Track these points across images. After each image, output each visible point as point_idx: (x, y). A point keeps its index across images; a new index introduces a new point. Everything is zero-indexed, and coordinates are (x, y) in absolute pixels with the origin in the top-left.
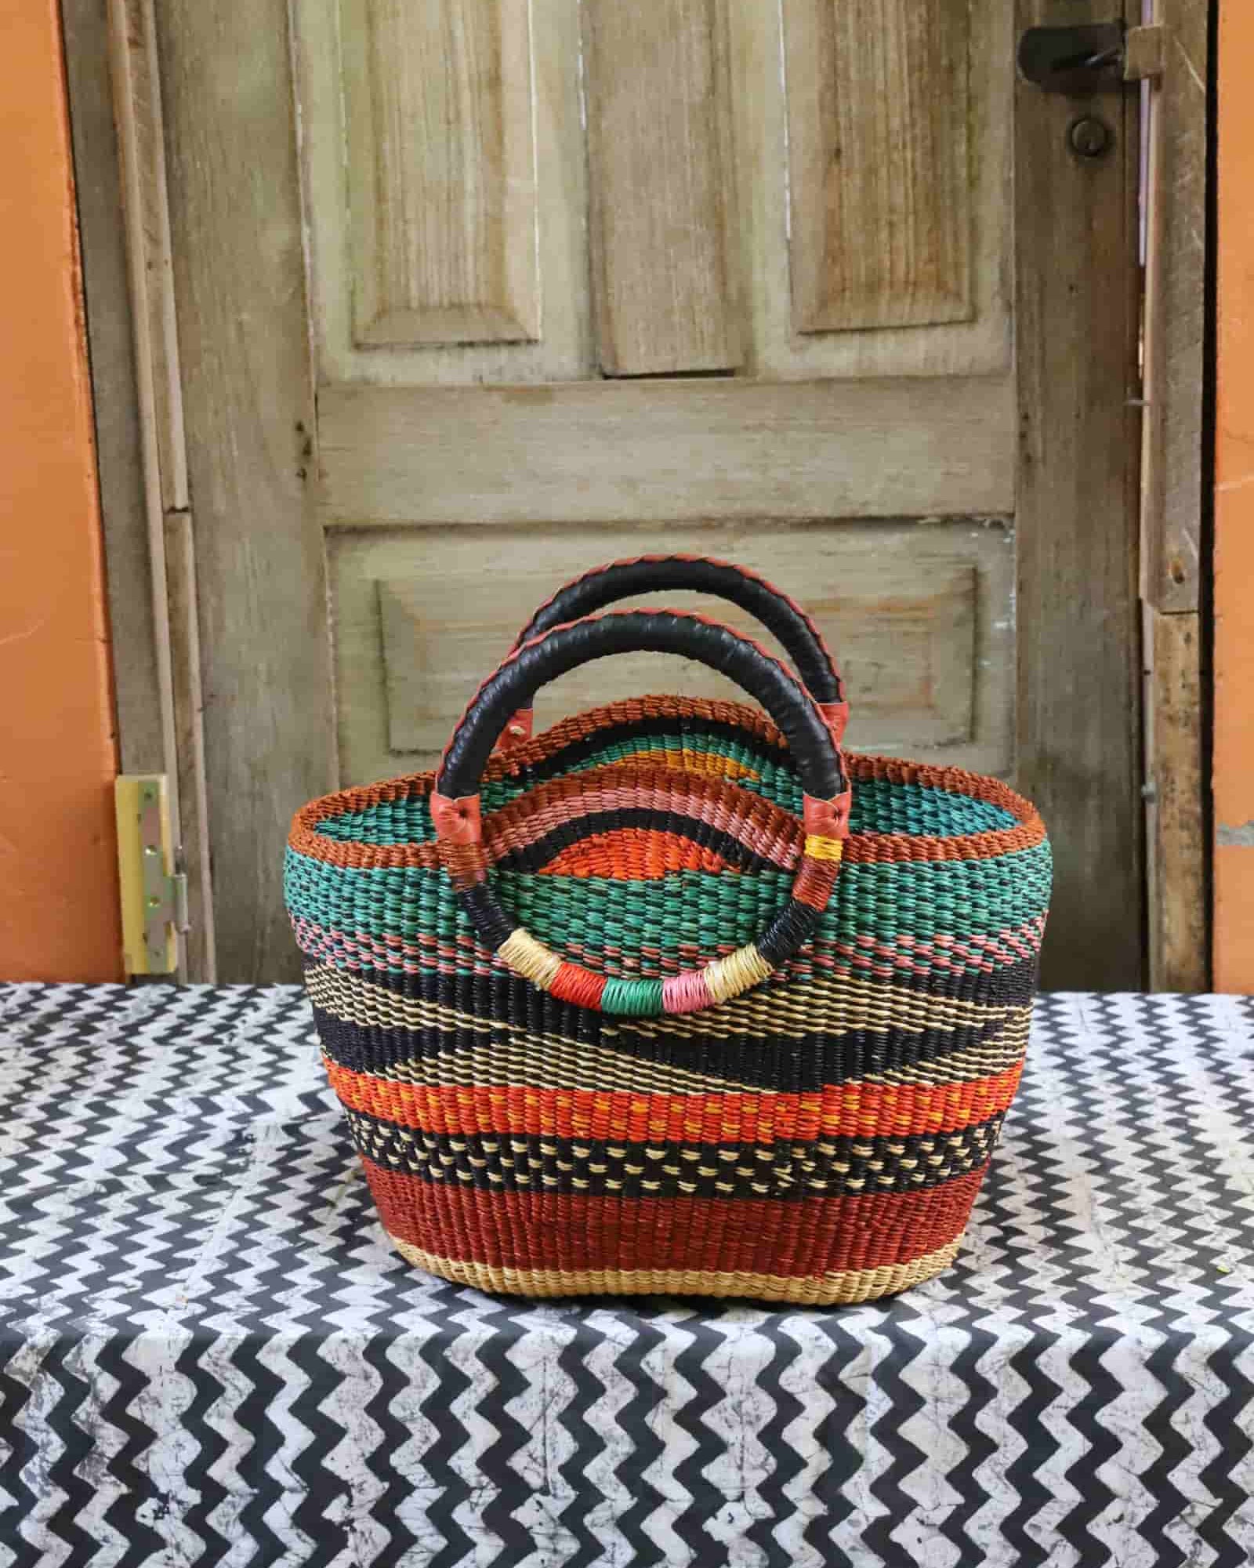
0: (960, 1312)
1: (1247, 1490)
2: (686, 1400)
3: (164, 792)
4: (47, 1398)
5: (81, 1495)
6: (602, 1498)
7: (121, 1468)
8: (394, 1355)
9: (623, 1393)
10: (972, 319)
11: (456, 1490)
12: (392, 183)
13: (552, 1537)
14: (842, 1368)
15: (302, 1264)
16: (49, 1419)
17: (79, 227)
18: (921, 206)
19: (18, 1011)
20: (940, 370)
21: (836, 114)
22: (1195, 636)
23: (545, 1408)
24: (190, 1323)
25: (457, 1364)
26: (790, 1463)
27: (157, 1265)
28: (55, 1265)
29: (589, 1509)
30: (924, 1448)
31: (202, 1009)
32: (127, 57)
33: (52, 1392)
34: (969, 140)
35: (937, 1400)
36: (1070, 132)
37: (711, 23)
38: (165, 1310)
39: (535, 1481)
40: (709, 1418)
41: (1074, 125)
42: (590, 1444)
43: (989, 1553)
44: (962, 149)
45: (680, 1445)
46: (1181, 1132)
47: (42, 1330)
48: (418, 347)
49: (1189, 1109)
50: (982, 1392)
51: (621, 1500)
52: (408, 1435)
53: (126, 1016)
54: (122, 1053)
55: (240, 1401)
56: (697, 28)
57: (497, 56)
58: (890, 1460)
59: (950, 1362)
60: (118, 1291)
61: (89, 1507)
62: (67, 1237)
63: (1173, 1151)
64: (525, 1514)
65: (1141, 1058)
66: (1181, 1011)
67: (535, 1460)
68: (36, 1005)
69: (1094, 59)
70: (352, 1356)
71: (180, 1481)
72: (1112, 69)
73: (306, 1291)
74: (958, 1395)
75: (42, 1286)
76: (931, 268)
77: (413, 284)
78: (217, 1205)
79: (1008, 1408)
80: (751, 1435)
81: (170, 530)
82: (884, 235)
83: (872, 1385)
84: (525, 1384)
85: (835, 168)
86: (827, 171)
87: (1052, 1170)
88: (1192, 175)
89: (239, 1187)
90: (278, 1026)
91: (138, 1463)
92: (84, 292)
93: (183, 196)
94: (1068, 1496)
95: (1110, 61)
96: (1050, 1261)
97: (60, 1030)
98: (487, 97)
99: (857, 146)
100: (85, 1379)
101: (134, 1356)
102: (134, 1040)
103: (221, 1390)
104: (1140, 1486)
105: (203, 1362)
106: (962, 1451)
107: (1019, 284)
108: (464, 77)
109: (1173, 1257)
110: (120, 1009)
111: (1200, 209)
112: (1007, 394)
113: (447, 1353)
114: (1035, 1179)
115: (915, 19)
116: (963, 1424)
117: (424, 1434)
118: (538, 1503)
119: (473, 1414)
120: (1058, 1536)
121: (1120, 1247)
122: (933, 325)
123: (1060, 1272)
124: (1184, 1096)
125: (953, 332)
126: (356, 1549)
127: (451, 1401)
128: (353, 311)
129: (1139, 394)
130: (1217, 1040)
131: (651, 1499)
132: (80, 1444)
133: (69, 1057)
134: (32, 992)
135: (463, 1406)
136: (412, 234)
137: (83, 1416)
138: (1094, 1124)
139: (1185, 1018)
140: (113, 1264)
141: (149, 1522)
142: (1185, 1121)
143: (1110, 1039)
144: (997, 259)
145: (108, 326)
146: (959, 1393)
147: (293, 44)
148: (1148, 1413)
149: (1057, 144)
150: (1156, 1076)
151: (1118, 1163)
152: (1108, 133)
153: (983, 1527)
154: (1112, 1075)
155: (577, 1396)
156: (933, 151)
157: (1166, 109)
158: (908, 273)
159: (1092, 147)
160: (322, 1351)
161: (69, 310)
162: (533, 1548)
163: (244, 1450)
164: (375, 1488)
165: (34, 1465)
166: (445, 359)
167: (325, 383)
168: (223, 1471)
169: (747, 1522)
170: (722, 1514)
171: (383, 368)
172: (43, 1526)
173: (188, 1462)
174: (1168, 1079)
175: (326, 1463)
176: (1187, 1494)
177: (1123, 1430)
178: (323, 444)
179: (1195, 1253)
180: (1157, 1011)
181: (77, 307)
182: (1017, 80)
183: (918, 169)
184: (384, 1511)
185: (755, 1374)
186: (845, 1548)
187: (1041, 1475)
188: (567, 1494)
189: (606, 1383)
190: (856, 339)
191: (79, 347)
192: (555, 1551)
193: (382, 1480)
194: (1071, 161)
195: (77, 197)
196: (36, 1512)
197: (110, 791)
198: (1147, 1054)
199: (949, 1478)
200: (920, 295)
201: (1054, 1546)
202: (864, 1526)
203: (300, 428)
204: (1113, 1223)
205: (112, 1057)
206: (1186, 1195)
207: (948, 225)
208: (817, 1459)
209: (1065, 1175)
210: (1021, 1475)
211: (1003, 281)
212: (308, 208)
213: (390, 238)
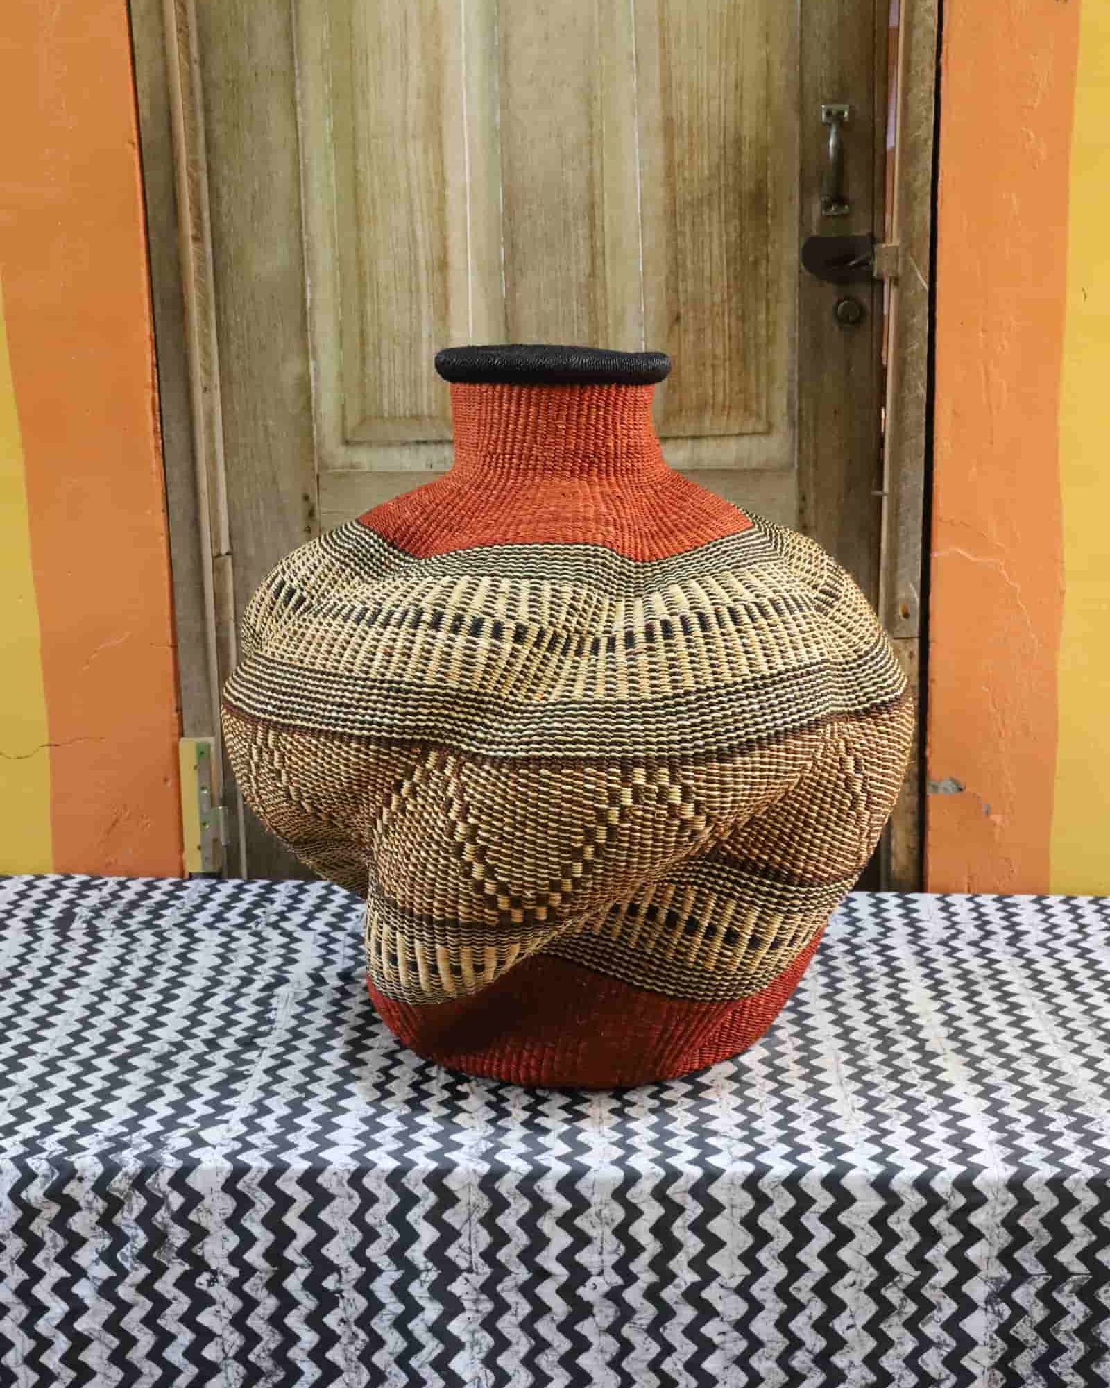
0: (749, 1149)
1: (938, 1266)
2: (564, 1210)
3: (213, 749)
4: (135, 1207)
5: (158, 1270)
6: (510, 1273)
7: (185, 1253)
8: (368, 1182)
9: (521, 1206)
10: (768, 432)
11: (411, 1272)
12: (372, 331)
13: (476, 1301)
14: (668, 1187)
15: (307, 1111)
16: (137, 1220)
17: (157, 366)
18: (734, 355)
19: (109, 898)
20: (745, 466)
21: (676, 290)
22: (916, 653)
23: (470, 1215)
24: (230, 1157)
25: (411, 1188)
26: (634, 1248)
27: (210, 1111)
28: (141, 1108)
29: (500, 1281)
30: (724, 1239)
31: (234, 898)
32: (191, 248)
33: (139, 1203)
34: (768, 308)
35: (732, 1206)
36: (836, 309)
37: (592, 226)
38: (214, 1147)
39: (463, 1264)
40: (580, 1222)
41: (839, 303)
42: (501, 1238)
43: (768, 1305)
44: (762, 317)
45: (560, 1240)
46: (896, 1004)
47: (132, 1161)
48: (389, 444)
49: (902, 986)
50: (763, 1202)
51: (522, 1274)
52: (378, 1236)
53: (183, 903)
54: (184, 935)
55: (265, 1212)
56: (583, 232)
57: (445, 248)
58: (701, 1245)
59: (741, 1182)
60: (183, 1131)
61: (164, 1278)
62: (150, 1086)
63: (892, 1021)
64: (457, 1287)
65: (871, 945)
66: (899, 906)
67: (463, 1250)
68: (122, 894)
69: (853, 263)
70: (340, 1183)
71: (226, 1261)
72: (864, 268)
73: (310, 1132)
74: (745, 1204)
75: (133, 1125)
76: (742, 396)
77: (386, 402)
78: (252, 1062)
79: (780, 1213)
80: (608, 1231)
81: (218, 569)
82: (709, 374)
83: (689, 1198)
84: (457, 1200)
85: (676, 328)
86: (671, 330)
87: (811, 1035)
88: (918, 345)
89: (264, 1048)
90: (288, 915)
91: (197, 1250)
92: (160, 410)
93: (228, 340)
94: (819, 1269)
95: (865, 263)
96: (809, 1108)
97: (140, 915)
98: (437, 275)
99: (691, 314)
100: (160, 1195)
101: (194, 1181)
102: (192, 925)
103: (253, 1204)
104: (866, 1263)
105: (240, 1186)
106: (749, 1240)
107: (800, 411)
108: (422, 263)
109: (890, 1105)
110: (179, 898)
111: (923, 367)
112: (791, 483)
113: (404, 1180)
114: (799, 1042)
115: (731, 229)
116: (749, 1222)
117: (389, 1235)
118: (466, 1279)
119: (421, 1221)
120: (812, 1295)
121: (855, 1097)
122: (741, 435)
123: (816, 1116)
124: (898, 975)
125: (755, 440)
126: (345, 1309)
127: (406, 1213)
128: (344, 418)
129: (881, 487)
130: (923, 930)
131: (541, 1275)
132: (158, 1238)
133: (148, 937)
134: (119, 883)
135: (415, 1216)
136: (385, 368)
137: (160, 1219)
138: (838, 997)
139: (901, 911)
140: (181, 1108)
141: (204, 1288)
142: (899, 996)
143: (850, 929)
144: (785, 390)
145: (176, 433)
146: (746, 1202)
147: (305, 238)
148: (872, 1215)
149: (827, 316)
150: (879, 959)
151: (855, 1030)
152: (862, 309)
153: (763, 1290)
154: (851, 958)
155: (491, 1209)
156: (742, 318)
157: (901, 300)
158: (725, 399)
159: (851, 318)
160: (320, 1180)
161: (150, 422)
162: (463, 1310)
163: (268, 1244)
164: (356, 1271)
165: (126, 1250)
166: (407, 452)
167: (323, 466)
168: (253, 1256)
169: (606, 1288)
170: (589, 1284)
171: (365, 458)
172: (133, 1290)
173: (231, 1249)
174: (888, 962)
175: (324, 1251)
176: (897, 1268)
177: (855, 1226)
178: (323, 509)
179: (905, 1101)
180: (883, 906)
181: (155, 419)
182: (800, 271)
183: (733, 332)
184: (363, 1287)
185: (611, 1192)
186: (671, 1302)
187: (802, 1256)
188: (486, 1271)
189: (511, 1200)
190: (690, 443)
191: (156, 448)
192: (477, 1311)
193: (361, 1265)
194: (836, 328)
195: (156, 347)
196: (128, 1280)
197: (176, 749)
198: (874, 941)
199: (741, 1258)
200: (733, 413)
201: (809, 1301)
202: (684, 1288)
203: (306, 498)
204: (852, 1077)
205: (178, 938)
206: (899, 1055)
207: (753, 368)
208: (652, 1246)
209: (820, 1039)
210: (788, 1256)
211: (790, 406)
212: (314, 348)
213: (370, 371)
